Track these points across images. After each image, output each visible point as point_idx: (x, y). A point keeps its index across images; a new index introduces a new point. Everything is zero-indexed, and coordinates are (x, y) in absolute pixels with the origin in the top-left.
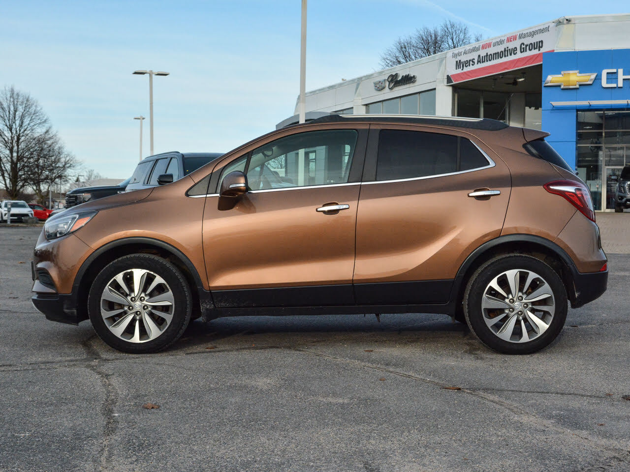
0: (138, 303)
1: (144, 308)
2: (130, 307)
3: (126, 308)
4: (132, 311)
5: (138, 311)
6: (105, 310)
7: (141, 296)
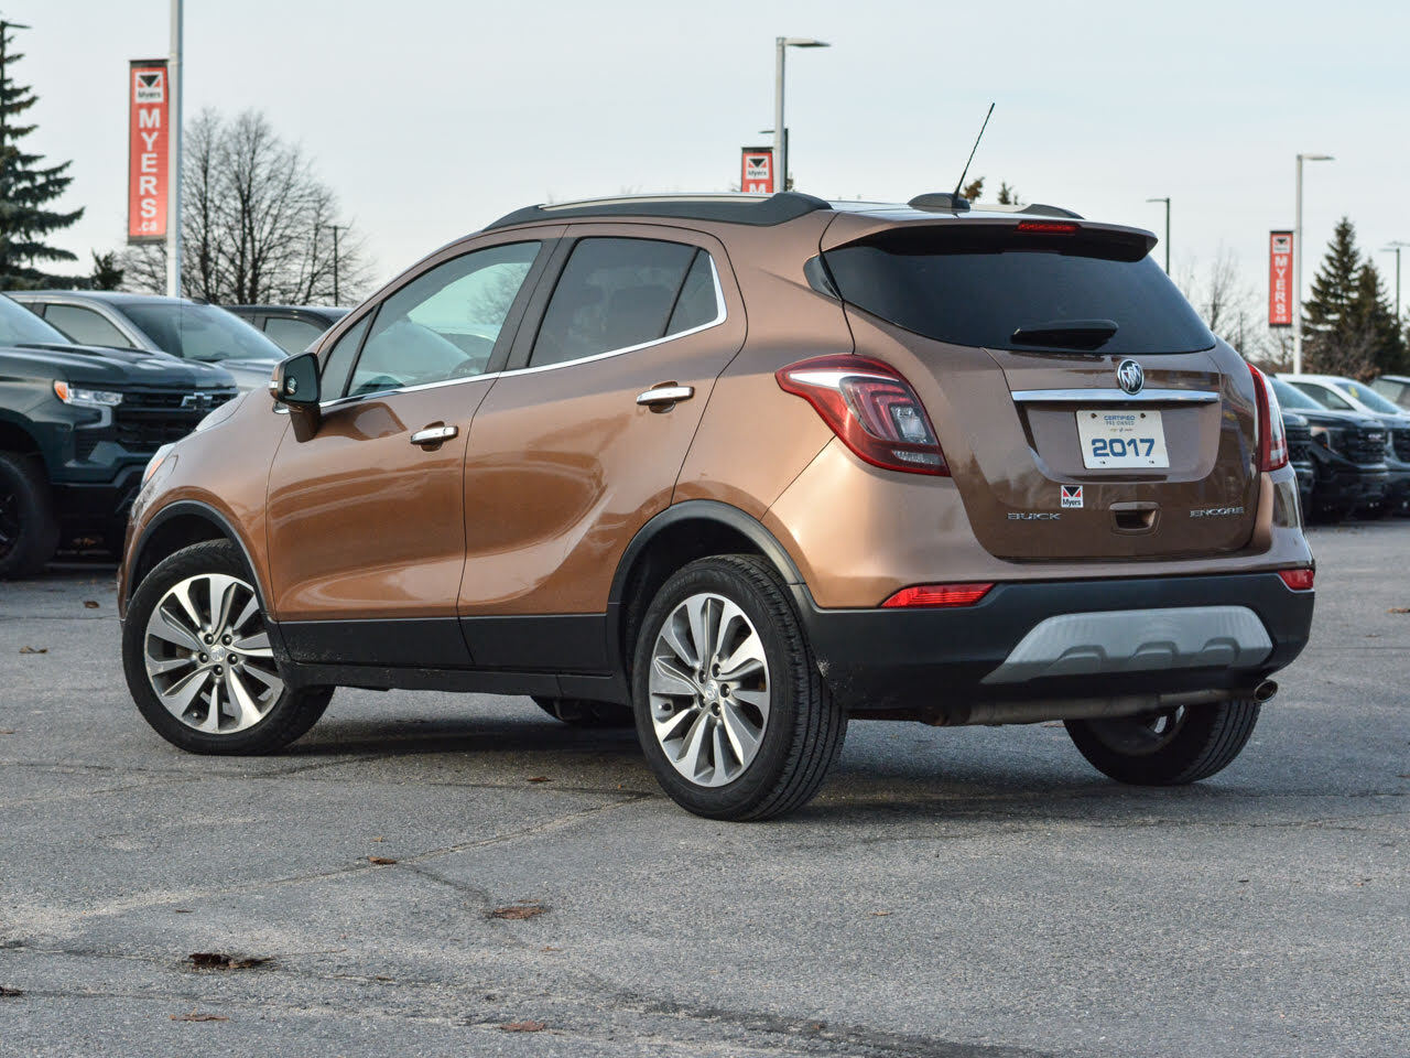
0: (217, 648)
1: (230, 661)
2: (203, 656)
3: (194, 657)
4: (205, 665)
5: (219, 666)
6: (153, 657)
7: (226, 633)
